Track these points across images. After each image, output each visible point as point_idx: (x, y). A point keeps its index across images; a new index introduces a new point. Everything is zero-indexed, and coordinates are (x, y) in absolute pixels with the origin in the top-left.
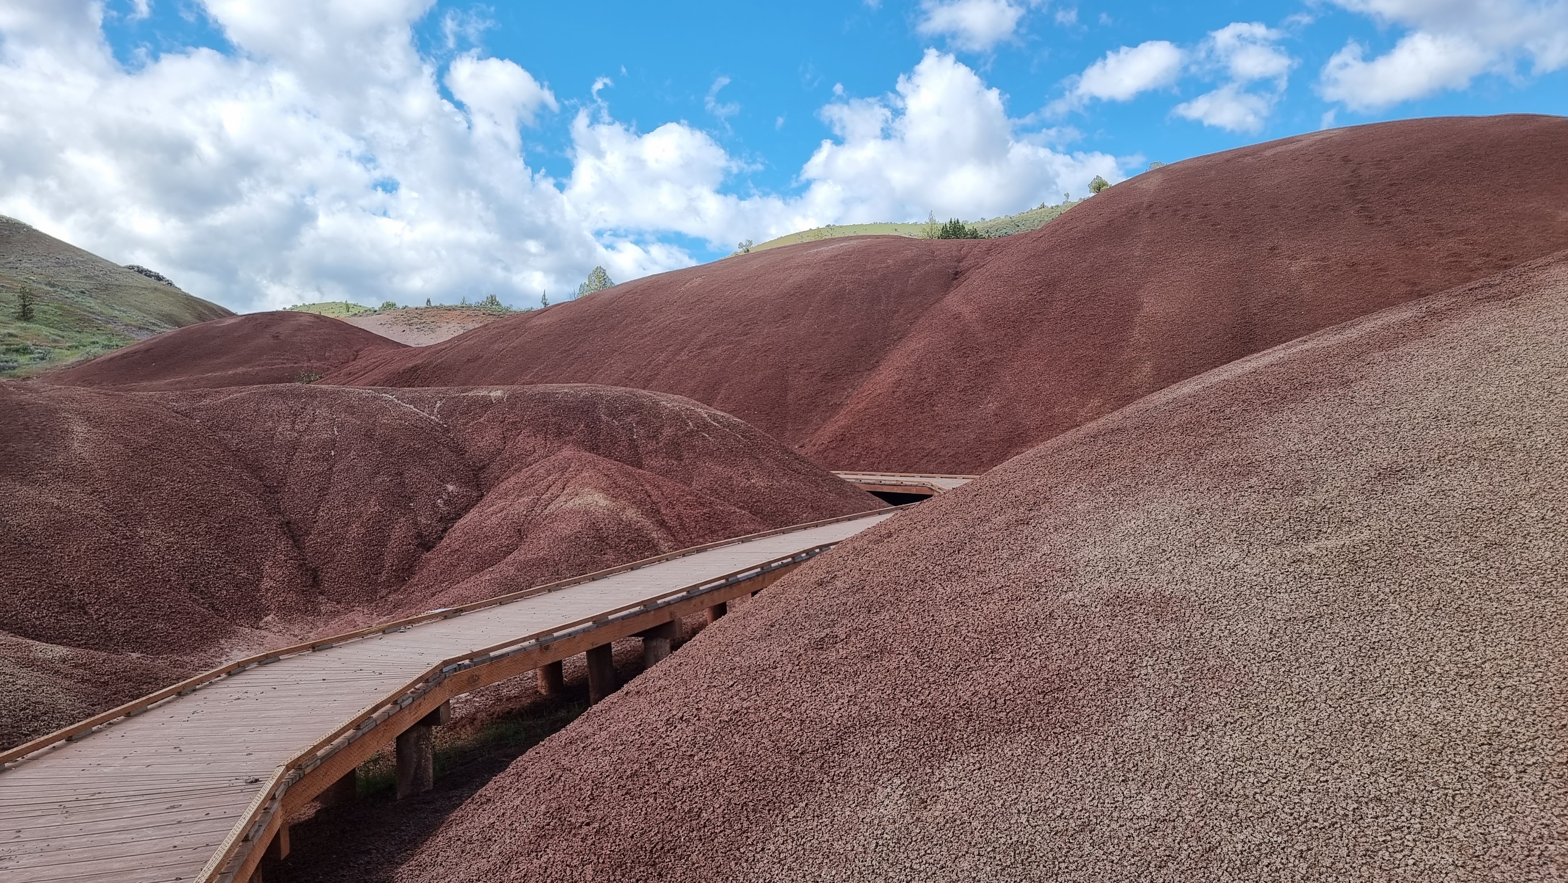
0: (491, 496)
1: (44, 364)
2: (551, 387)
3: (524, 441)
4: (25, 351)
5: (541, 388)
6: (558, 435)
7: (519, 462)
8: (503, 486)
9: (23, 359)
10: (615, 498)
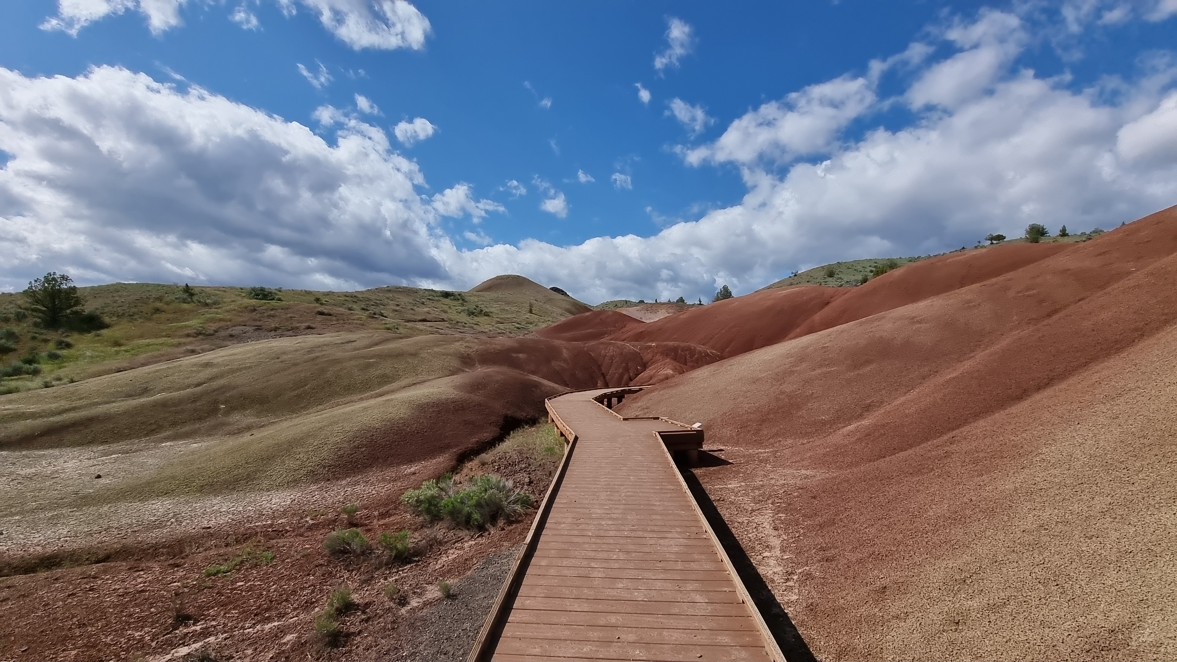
0: (647, 370)
1: (537, 327)
2: (668, 343)
3: (658, 357)
4: (531, 323)
5: (665, 343)
6: (667, 356)
7: (656, 362)
8: (650, 368)
9: (531, 326)
10: (675, 372)
